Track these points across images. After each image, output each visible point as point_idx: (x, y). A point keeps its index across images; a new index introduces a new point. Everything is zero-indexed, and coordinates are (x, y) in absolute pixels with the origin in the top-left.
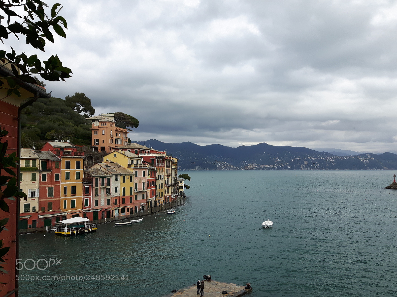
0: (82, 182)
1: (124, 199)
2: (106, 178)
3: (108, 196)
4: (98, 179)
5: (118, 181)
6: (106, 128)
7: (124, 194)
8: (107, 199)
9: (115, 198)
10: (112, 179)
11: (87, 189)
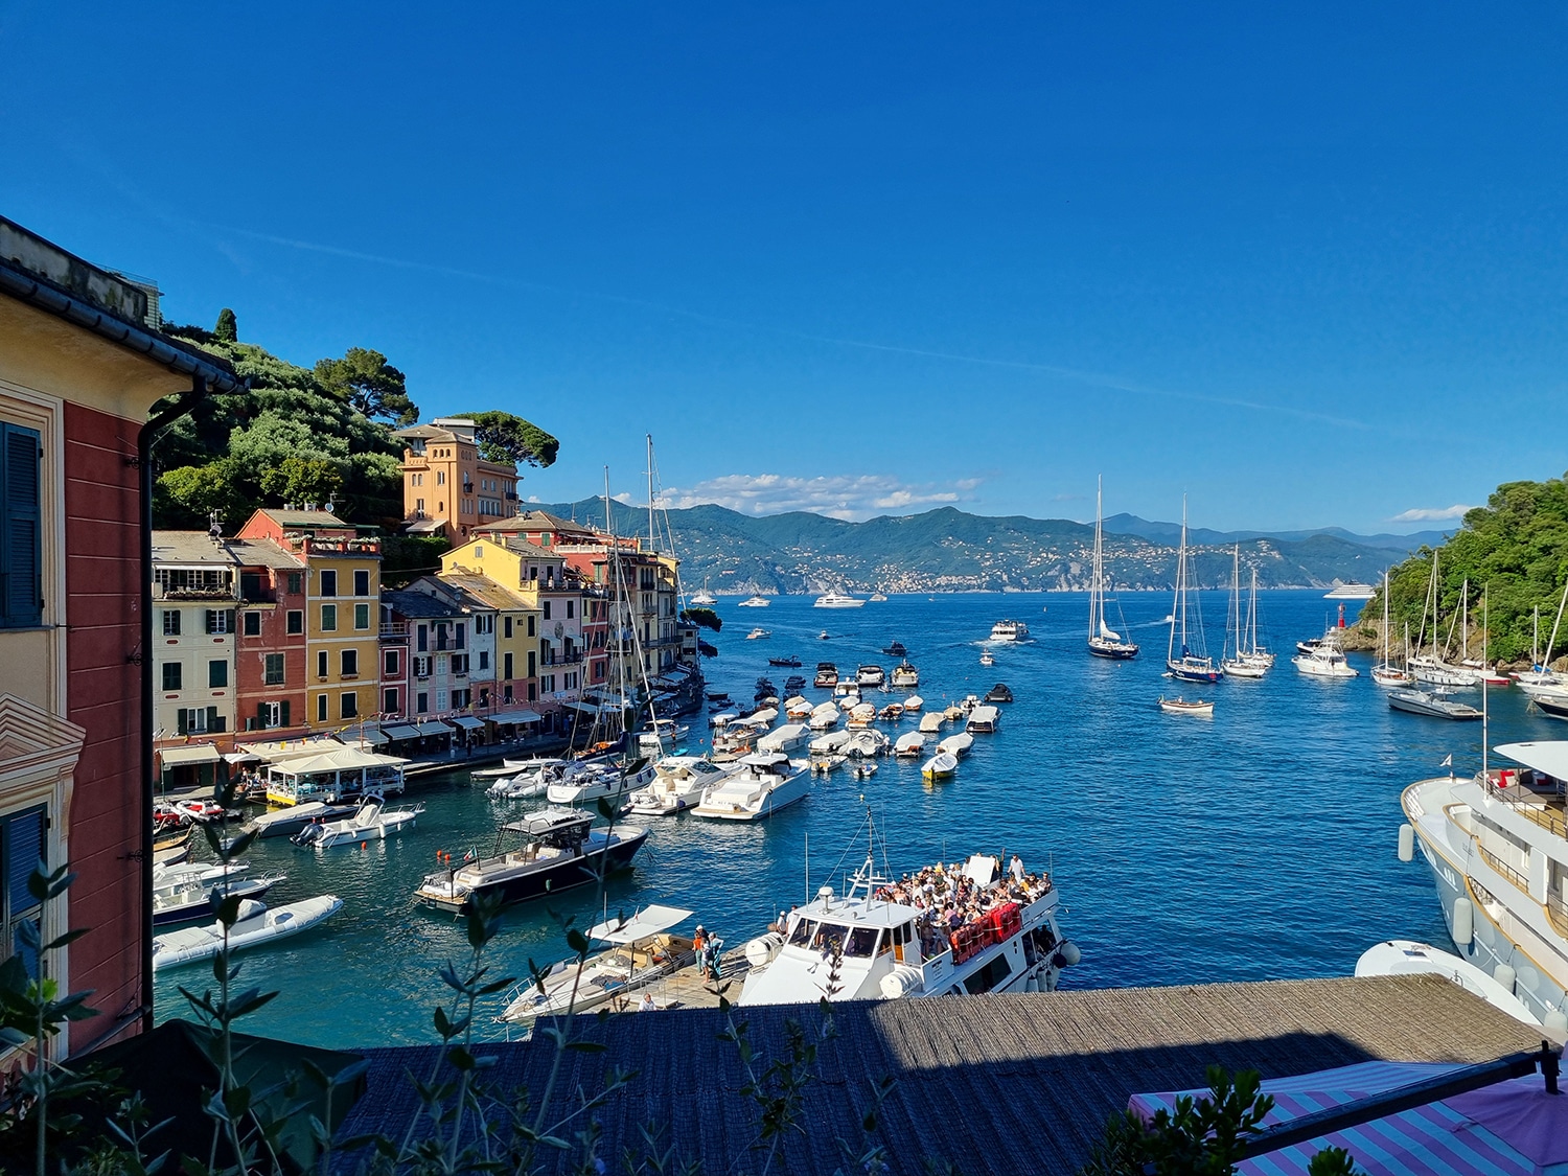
0: (375, 638)
2: (451, 623)
3: (460, 679)
4: (425, 626)
5: (490, 631)
6: (450, 463)
7: (508, 674)
8: (456, 688)
9: (481, 687)
10: (471, 626)
11: (391, 657)
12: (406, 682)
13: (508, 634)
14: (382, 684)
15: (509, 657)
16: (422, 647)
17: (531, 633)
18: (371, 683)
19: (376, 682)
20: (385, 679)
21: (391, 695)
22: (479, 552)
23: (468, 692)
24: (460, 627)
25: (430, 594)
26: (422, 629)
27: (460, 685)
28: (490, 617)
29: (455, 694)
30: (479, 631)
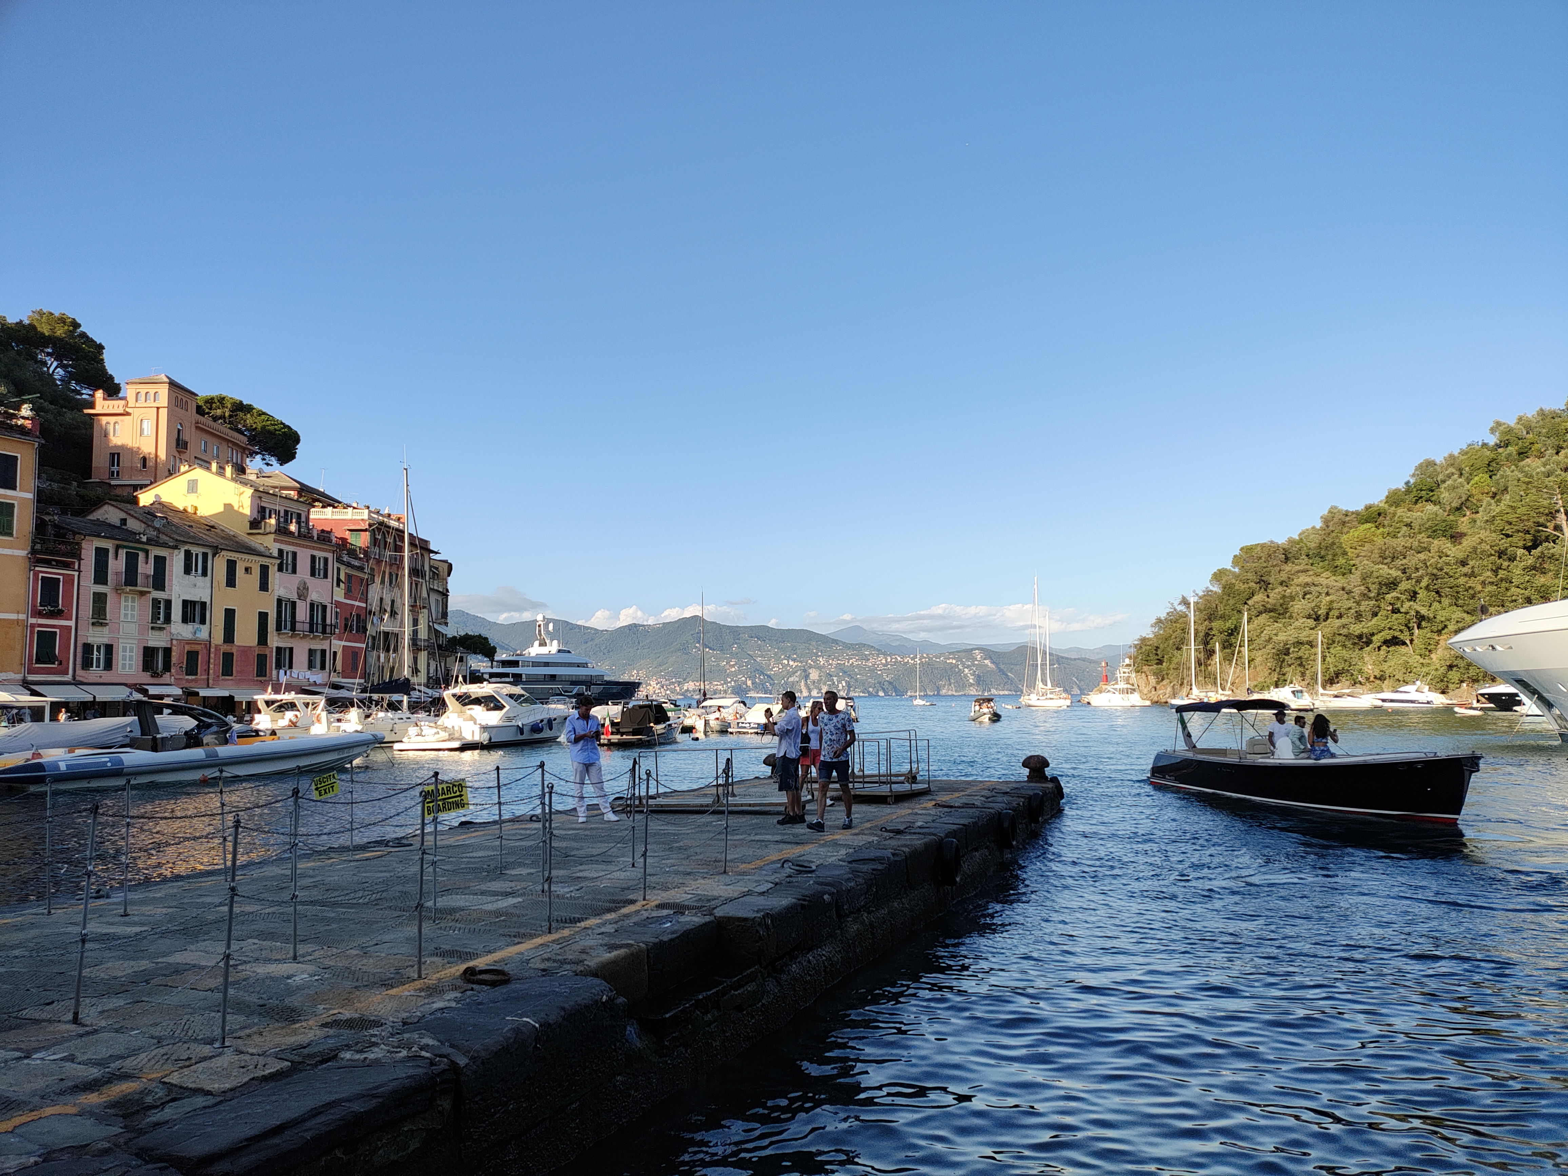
0: (23, 553)
1: (228, 658)
2: (147, 552)
3: (157, 633)
4: (107, 550)
5: (205, 573)
6: (158, 408)
7: (229, 635)
8: (151, 644)
9: (187, 648)
10: (176, 561)
11: (50, 587)
12: (72, 623)
13: (231, 582)
14: (33, 621)
15: (230, 614)
16: (101, 577)
17: (264, 586)
18: (14, 616)
19: (22, 617)
20: (40, 614)
21: (46, 640)
22: (193, 487)
23: (167, 651)
24: (160, 562)
25: (118, 524)
26: (101, 555)
27: (157, 640)
28: (205, 555)
29: (149, 653)
30: (187, 570)
